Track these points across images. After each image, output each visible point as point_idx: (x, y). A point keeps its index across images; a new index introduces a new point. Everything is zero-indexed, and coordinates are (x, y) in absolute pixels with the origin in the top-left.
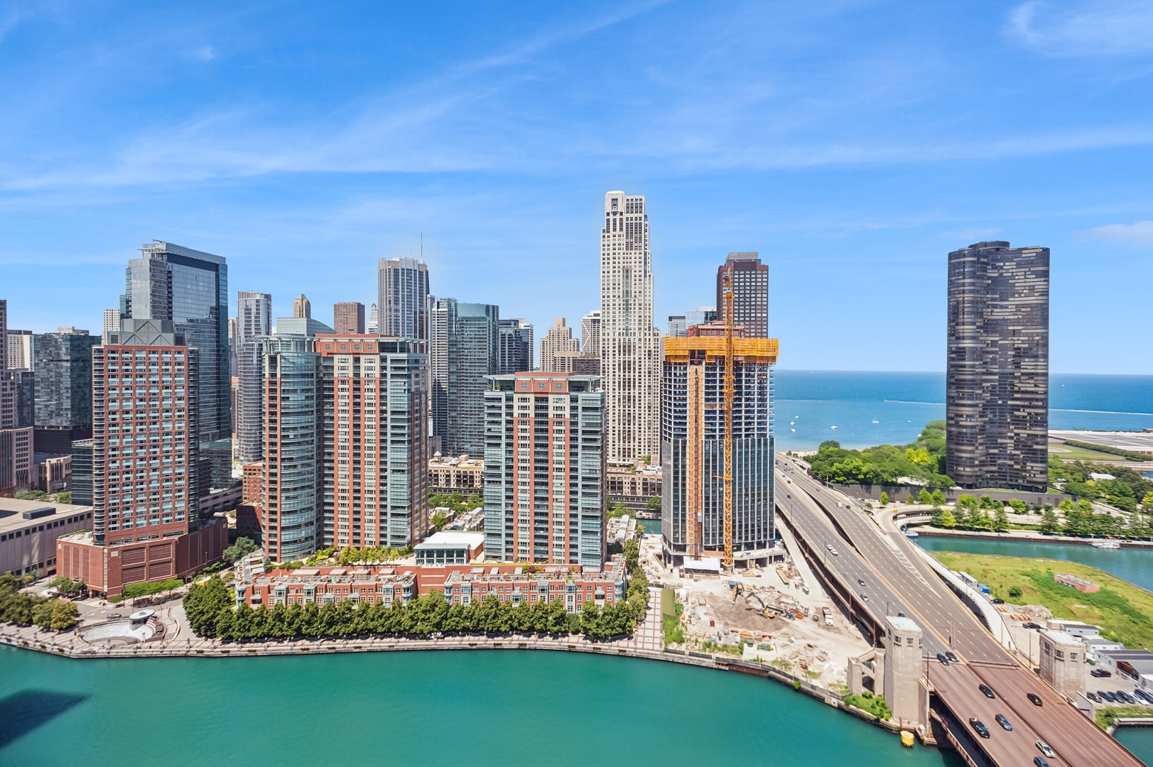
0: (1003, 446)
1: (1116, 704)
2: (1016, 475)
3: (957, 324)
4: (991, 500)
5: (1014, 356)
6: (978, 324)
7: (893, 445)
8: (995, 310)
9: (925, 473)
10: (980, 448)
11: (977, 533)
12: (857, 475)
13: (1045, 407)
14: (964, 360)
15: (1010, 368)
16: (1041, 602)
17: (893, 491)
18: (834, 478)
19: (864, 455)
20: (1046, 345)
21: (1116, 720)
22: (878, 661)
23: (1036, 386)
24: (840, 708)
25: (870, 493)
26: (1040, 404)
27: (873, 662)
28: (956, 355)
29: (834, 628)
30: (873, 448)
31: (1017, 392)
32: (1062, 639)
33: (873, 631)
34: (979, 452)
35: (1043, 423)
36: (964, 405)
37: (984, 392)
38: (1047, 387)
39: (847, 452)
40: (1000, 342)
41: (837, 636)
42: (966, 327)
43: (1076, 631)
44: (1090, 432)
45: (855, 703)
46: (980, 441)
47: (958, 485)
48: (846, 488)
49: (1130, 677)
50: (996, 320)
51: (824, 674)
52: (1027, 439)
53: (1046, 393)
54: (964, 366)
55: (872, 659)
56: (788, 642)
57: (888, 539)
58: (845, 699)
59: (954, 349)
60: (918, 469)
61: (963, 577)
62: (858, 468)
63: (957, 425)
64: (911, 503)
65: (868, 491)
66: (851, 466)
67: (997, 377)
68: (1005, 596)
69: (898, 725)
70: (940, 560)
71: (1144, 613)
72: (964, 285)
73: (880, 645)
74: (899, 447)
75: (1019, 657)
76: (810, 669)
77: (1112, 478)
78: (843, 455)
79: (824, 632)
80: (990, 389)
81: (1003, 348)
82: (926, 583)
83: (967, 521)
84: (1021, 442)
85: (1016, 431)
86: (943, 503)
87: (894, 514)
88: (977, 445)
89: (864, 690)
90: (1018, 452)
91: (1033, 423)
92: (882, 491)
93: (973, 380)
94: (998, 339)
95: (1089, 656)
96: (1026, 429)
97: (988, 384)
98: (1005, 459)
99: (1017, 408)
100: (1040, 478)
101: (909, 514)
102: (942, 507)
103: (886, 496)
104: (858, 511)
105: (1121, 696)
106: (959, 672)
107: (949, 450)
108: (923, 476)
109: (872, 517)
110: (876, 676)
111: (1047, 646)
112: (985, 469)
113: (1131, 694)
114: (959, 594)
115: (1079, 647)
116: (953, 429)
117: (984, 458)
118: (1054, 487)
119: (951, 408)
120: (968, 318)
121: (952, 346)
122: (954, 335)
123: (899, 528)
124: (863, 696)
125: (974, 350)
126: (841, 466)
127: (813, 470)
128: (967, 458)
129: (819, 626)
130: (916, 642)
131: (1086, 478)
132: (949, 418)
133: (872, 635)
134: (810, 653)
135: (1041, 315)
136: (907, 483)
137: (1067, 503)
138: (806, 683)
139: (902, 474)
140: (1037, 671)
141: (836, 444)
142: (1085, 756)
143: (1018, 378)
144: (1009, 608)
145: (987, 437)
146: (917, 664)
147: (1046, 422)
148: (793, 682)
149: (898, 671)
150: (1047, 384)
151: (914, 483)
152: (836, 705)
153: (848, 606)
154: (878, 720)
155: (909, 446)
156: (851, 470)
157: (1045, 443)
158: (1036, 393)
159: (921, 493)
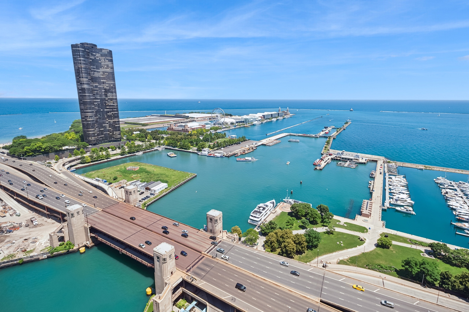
0: (105, 127)
1: (146, 200)
2: (111, 137)
3: (80, 77)
4: (103, 148)
5: (104, 92)
6: (89, 78)
7: (57, 133)
8: (95, 73)
9: (75, 143)
10: (97, 129)
11: (100, 162)
12: (40, 150)
13: (117, 111)
14: (85, 93)
15: (104, 97)
16: (124, 179)
17: (61, 153)
18: (26, 154)
19: (42, 140)
20: (115, 88)
21: (146, 204)
22: (65, 228)
23: (113, 103)
24: (49, 257)
25: (49, 157)
26: (116, 110)
27: (63, 229)
28: (81, 91)
29: (39, 225)
30: (47, 136)
31: (107, 106)
32: (130, 188)
33: (60, 217)
34: (96, 130)
35: (117, 117)
36: (88, 112)
37: (95, 106)
38: (117, 104)
39: (32, 140)
40: (99, 86)
41: (42, 227)
42: (84, 79)
43: (134, 184)
44: (132, 118)
45: (56, 251)
46: (96, 126)
47: (90, 145)
48: (35, 157)
49: (148, 191)
50: (96, 77)
51: (37, 247)
52: (113, 123)
53: (117, 106)
54: (86, 96)
55: (62, 228)
56: (11, 245)
57: (62, 175)
58: (50, 252)
59: (80, 88)
60: (72, 141)
61: (96, 179)
62: (40, 147)
63: (86, 120)
64: (71, 157)
65: (48, 156)
66: (36, 146)
67: (99, 100)
68: (112, 181)
69: (78, 247)
70: (87, 176)
71: (150, 171)
72: (80, 60)
73: (65, 221)
74: (61, 134)
75: (119, 199)
76: (28, 250)
77: (139, 132)
78: (29, 142)
79: (34, 229)
80: (97, 105)
81: (100, 88)
82: (82, 187)
83: (95, 158)
84: (111, 124)
85: (109, 121)
86: (85, 153)
87: (63, 164)
88: (95, 128)
89: (59, 243)
90: (111, 128)
91: (114, 117)
92: (55, 155)
93: (90, 102)
94: (97, 85)
95: (138, 190)
96: (112, 119)
97: (96, 103)
98: (106, 132)
99: (108, 112)
100: (119, 136)
101: (70, 162)
102: (85, 155)
103: (58, 157)
104: (44, 167)
105: (147, 197)
106: (99, 215)
107: (84, 131)
108: (74, 144)
109: (52, 168)
110: (65, 234)
111: (127, 192)
112: (99, 136)
113: (149, 195)
114: (96, 186)
115: (135, 188)
116: (85, 122)
117: (98, 133)
118: (123, 139)
119: (82, 114)
120: (84, 75)
121: (79, 87)
122: (79, 82)
123: (66, 169)
124: (60, 245)
125: (89, 89)
126: (29, 148)
127: (11, 153)
128: (92, 134)
129: (30, 228)
130: (81, 212)
131: (132, 134)
132: (82, 118)
133: (60, 219)
134: (26, 243)
135: (112, 76)
136: (67, 149)
137: (128, 143)
138: (27, 257)
139: (64, 145)
140: (125, 201)
141: (23, 137)
142: (140, 219)
143: (107, 100)
144: (114, 185)
145: (99, 124)
146: (83, 220)
147: (118, 116)
148: (18, 261)
149: (75, 227)
150: (117, 102)
151: (70, 148)
152: (46, 257)
153: (45, 212)
154: (68, 251)
155: (66, 132)
156: (36, 148)
157: (119, 124)
158: (114, 106)
159: (74, 151)
